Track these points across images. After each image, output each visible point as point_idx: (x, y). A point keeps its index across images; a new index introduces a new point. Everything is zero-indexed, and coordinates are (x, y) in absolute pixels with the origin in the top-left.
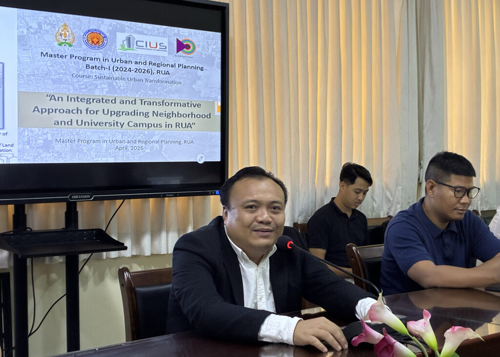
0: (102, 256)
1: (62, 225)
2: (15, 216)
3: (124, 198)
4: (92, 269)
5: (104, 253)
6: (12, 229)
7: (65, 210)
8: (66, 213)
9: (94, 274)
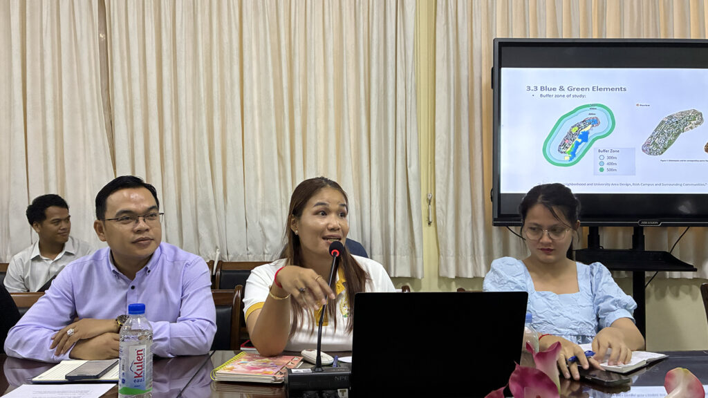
0: (665, 275)
1: (629, 246)
2: (589, 236)
3: (689, 226)
4: (654, 286)
5: (668, 273)
6: (587, 247)
7: (633, 234)
8: (633, 236)
9: (655, 291)
